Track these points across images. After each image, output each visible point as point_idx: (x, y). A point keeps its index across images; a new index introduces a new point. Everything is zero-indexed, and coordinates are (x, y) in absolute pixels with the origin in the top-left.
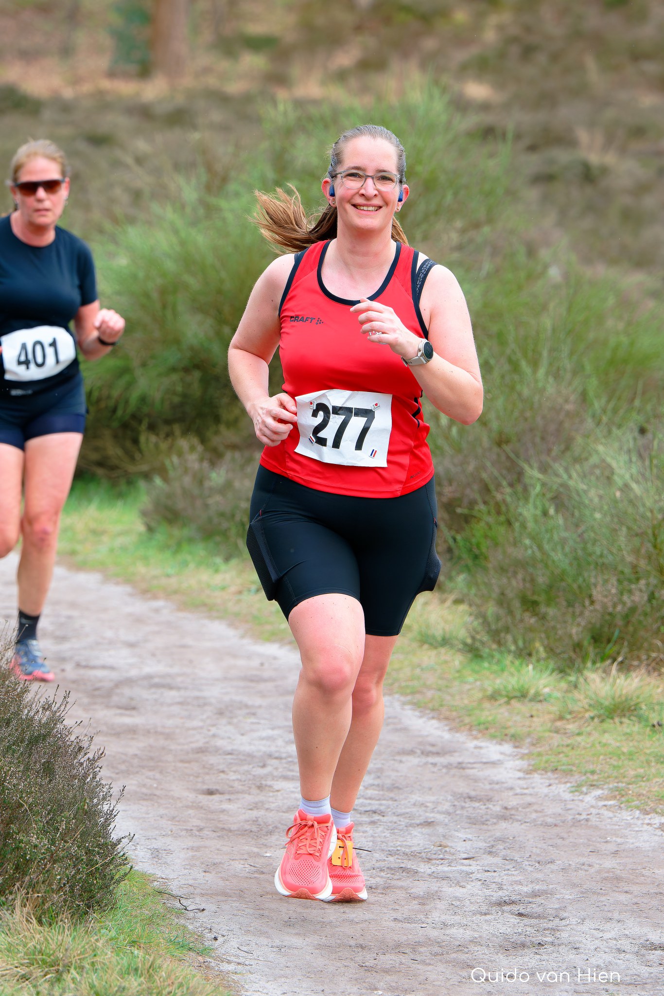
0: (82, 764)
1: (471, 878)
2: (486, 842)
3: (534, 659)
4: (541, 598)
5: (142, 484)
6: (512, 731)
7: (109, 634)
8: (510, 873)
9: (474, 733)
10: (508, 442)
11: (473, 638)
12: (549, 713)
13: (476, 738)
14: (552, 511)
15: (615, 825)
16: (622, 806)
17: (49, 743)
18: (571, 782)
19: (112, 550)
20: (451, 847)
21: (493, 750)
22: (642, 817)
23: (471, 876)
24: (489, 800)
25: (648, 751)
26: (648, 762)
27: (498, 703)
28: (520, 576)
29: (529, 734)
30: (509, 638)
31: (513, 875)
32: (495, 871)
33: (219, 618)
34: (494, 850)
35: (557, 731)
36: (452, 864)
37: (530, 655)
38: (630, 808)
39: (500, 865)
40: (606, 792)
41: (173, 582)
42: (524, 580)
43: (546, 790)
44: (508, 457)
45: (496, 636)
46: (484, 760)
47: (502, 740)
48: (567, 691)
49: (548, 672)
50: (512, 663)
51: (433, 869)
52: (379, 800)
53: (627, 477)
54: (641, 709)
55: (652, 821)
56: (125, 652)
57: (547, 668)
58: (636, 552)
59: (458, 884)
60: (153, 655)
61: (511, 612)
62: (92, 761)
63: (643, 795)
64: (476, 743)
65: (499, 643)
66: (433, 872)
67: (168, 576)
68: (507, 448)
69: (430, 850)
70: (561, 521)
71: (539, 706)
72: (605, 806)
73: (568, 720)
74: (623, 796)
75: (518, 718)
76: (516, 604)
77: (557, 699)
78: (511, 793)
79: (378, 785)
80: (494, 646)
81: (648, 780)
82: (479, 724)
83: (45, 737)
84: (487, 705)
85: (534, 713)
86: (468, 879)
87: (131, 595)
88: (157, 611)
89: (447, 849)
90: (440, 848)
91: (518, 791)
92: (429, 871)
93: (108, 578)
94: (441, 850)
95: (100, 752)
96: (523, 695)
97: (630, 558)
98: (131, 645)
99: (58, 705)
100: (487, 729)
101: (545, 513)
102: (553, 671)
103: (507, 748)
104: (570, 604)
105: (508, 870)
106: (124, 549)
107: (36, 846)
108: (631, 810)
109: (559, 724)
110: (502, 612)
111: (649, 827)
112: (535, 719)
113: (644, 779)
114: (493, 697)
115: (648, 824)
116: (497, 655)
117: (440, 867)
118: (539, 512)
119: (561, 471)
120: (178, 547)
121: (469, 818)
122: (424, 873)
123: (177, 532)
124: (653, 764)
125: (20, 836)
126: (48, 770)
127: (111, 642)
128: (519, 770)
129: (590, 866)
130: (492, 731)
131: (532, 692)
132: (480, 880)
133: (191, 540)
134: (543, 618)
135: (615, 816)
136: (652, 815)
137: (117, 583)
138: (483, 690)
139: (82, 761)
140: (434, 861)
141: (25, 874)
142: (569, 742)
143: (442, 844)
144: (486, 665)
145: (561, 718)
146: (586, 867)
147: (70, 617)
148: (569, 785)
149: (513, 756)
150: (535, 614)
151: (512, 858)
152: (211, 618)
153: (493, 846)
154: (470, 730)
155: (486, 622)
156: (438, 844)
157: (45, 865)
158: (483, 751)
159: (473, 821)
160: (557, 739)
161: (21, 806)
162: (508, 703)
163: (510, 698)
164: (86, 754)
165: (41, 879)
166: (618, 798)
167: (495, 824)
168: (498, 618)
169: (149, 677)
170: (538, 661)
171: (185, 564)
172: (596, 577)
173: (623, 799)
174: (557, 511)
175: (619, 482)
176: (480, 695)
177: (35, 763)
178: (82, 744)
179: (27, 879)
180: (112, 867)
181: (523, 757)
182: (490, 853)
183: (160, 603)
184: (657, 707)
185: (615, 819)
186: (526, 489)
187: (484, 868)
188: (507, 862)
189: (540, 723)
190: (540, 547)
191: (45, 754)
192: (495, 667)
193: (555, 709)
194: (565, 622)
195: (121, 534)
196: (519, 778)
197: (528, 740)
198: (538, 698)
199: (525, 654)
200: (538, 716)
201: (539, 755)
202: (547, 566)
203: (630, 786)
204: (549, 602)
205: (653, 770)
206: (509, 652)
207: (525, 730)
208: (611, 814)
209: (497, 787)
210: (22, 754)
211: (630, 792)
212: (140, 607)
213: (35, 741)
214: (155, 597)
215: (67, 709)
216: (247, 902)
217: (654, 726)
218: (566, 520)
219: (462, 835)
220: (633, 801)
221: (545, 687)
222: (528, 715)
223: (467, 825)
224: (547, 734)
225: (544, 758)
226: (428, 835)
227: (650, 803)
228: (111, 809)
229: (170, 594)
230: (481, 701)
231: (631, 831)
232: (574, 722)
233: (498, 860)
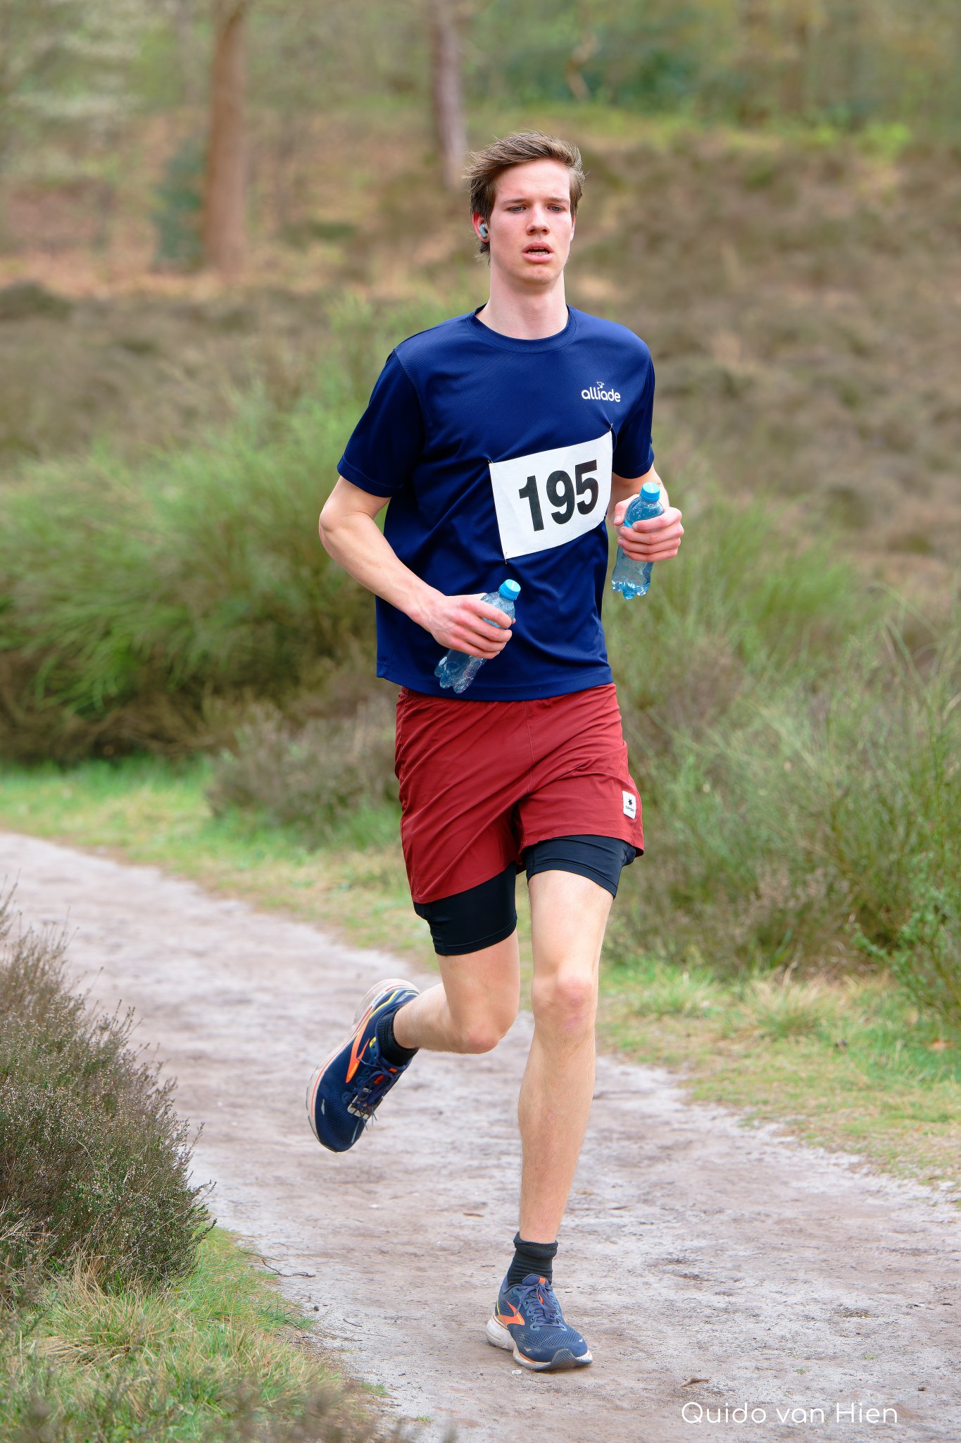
0: (149, 1097)
1: (623, 1231)
2: (640, 1189)
3: (689, 966)
4: (697, 893)
5: (207, 761)
6: (665, 1053)
7: (172, 941)
8: (670, 1225)
9: (620, 1056)
10: (651, 703)
11: (615, 942)
12: (710, 1031)
13: (622, 1063)
14: (707, 788)
15: (796, 1166)
16: (803, 1142)
17: (110, 1071)
18: (739, 1115)
19: (171, 840)
20: (597, 1194)
21: (643, 1077)
22: (827, 1155)
23: (623, 1229)
24: (642, 1138)
25: (831, 1076)
26: (832, 1090)
27: (646, 1020)
28: (670, 865)
29: (686, 1057)
30: (658, 942)
31: (674, 1228)
32: (651, 1224)
33: (306, 920)
34: (650, 1197)
35: (720, 1053)
36: (599, 1215)
37: (684, 961)
38: (811, 1145)
39: (657, 1216)
40: (782, 1126)
41: (247, 878)
42: (675, 870)
43: (709, 1125)
44: (653, 723)
45: (643, 938)
46: (633, 1089)
47: (654, 1064)
48: (732, 1005)
49: (707, 981)
50: (663, 971)
51: (577, 1221)
52: (508, 1138)
53: (798, 745)
54: (820, 1025)
55: (840, 1161)
56: (191, 963)
57: (705, 977)
58: (810, 835)
59: (607, 1239)
60: (226, 966)
61: (660, 910)
62: (163, 1094)
63: (827, 1129)
64: (622, 1068)
65: (647, 948)
66: (577, 1225)
67: (241, 871)
68: (652, 711)
70: (718, 799)
71: (697, 1023)
72: (782, 1143)
73: (732, 1039)
74: (803, 1131)
75: (672, 1038)
76: (666, 902)
77: (718, 1014)
78: (667, 1128)
79: (506, 1121)
80: (641, 951)
81: (832, 1111)
82: (625, 1045)
83: (104, 1064)
84: (633, 1022)
85: (691, 1031)
86: (619, 1233)
87: (196, 894)
88: (228, 912)
89: (592, 1197)
90: (584, 1196)
91: (676, 1126)
92: (571, 1224)
93: (167, 872)
94: (585, 1199)
95: (171, 1083)
96: (676, 1010)
97: (803, 843)
98: (199, 954)
99: (119, 1025)
100: (635, 1051)
101: (699, 789)
102: (712, 981)
103: (660, 1074)
104: (733, 900)
105: (669, 1221)
106: (186, 838)
107: (99, 1197)
108: (814, 1148)
109: (722, 1044)
110: (649, 910)
111: (836, 1168)
112: (693, 1039)
113: (829, 1110)
114: (641, 1013)
115: (835, 1165)
116: (644, 962)
117: (585, 1220)
118: (691, 788)
119: (717, 738)
120: (251, 836)
121: (618, 1159)
123: (250, 817)
124: (838, 1091)
125: (81, 1185)
126: (109, 1103)
127: (174, 952)
128: (676, 1100)
129: (768, 1216)
130: (641, 1054)
131: (688, 1006)
132: (633, 1234)
133: (267, 827)
134: (698, 917)
135: (794, 1156)
136: (839, 1154)
137: (179, 880)
138: (629, 1004)
139: (149, 1093)
140: (577, 1212)
141: (85, 1230)
142: (735, 1065)
143: (586, 1190)
144: (630, 973)
145: (724, 1037)
146: (763, 1218)
147: (123, 922)
148: (736, 1118)
149: (669, 1085)
150: (689, 912)
151: (670, 1207)
152: (295, 921)
153: (648, 1193)
154: (615, 1052)
155: (630, 922)
156: (581, 1190)
157: (110, 1219)
158: (631, 1078)
159: (624, 1163)
160: (720, 1063)
161: (79, 1148)
162: (659, 1019)
163: (661, 1014)
164: (154, 1084)
165: (106, 1235)
166: (797, 1132)
167: (649, 1166)
168: (644, 917)
169: (223, 992)
170: (695, 968)
171: (260, 856)
172: (762, 866)
173: (804, 1134)
174: (714, 786)
175: (786, 751)
176: (623, 1010)
177: (95, 1095)
178: (150, 1073)
179: (88, 1236)
180: (189, 1222)
181: (680, 1085)
182: (645, 1201)
183: (231, 904)
184: (840, 1023)
185: (795, 1160)
186: (675, 761)
187: (638, 1219)
188: (667, 1212)
189: (699, 1045)
190: (694, 831)
191: (105, 1084)
192: (642, 977)
193: (717, 1026)
194: (727, 921)
195: (184, 819)
196: (677, 1111)
197: (685, 1065)
198: (695, 1014)
199: (678, 960)
200: (696, 1035)
201: (700, 1082)
202: (702, 854)
203: (812, 1119)
204: (708, 896)
205: (838, 1099)
206: (658, 958)
207: (682, 1052)
208: (789, 1153)
209: (649, 1121)
210: (77, 1084)
211: (812, 1126)
212: (206, 908)
213: (91, 1070)
214: (225, 896)
215: (131, 1029)
216: (352, 1263)
217: (837, 1045)
218: (724, 797)
219: (610, 1180)
220: (816, 1136)
221: (704, 999)
222: (684, 1033)
223: (616, 1168)
224: (708, 1057)
225: (706, 1086)
227: (836, 1139)
228: (187, 1151)
229: (243, 892)
230: (626, 1017)
231: (814, 1172)
232: (740, 1042)
233: (654, 1210)
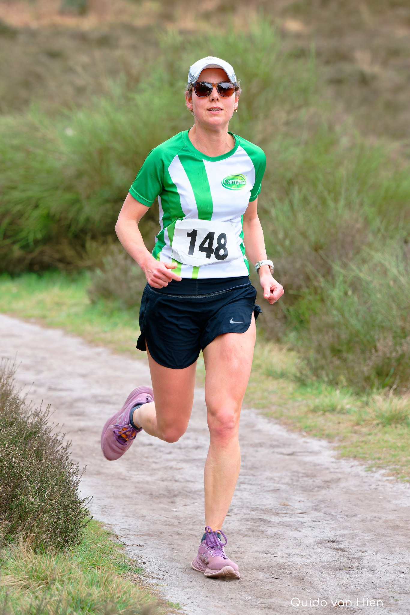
0: (58, 451)
2: (313, 503)
3: (340, 388)
4: (344, 348)
5: (88, 274)
6: (327, 433)
8: (330, 522)
9: (303, 434)
10: (321, 248)
11: (301, 373)
12: (351, 422)
13: (304, 437)
14: (350, 293)
16: (400, 480)
18: (366, 465)
19: (69, 316)
20: (291, 506)
21: (315, 445)
23: (305, 524)
24: (315, 476)
27: (317, 416)
28: (331, 334)
29: (338, 435)
30: (324, 373)
31: (332, 524)
32: (319, 521)
33: (139, 359)
34: (319, 508)
35: (356, 433)
36: (292, 517)
37: (337, 385)
39: (323, 517)
40: (389, 471)
41: (109, 336)
42: (333, 336)
43: (350, 470)
44: (322, 259)
45: (316, 372)
46: (310, 451)
47: (321, 438)
48: (362, 407)
49: (349, 396)
50: (326, 390)
51: (280, 519)
53: (396, 272)
54: (408, 419)
56: (79, 380)
57: (348, 393)
58: (404, 319)
59: (296, 529)
60: (97, 382)
61: (325, 357)
62: (64, 449)
64: (304, 439)
65: (318, 376)
66: (280, 522)
67: (105, 332)
68: (321, 252)
69: (277, 507)
70: (356, 299)
71: (344, 417)
72: (388, 480)
73: (362, 426)
74: (400, 474)
75: (331, 425)
76: (328, 352)
77: (355, 413)
78: (328, 472)
80: (314, 378)
82: (306, 428)
84: (311, 416)
85: (341, 422)
86: (303, 526)
87: (82, 344)
88: (99, 354)
89: (288, 507)
90: (284, 506)
91: (333, 470)
92: (278, 521)
94: (284, 508)
95: (69, 443)
96: (333, 410)
97: (400, 323)
99: (43, 413)
100: (311, 431)
101: (346, 294)
102: (352, 394)
103: (324, 443)
104: (363, 352)
105: (328, 520)
106: (77, 314)
107: (32, 503)
108: (405, 483)
109: (357, 429)
110: (319, 357)
112: (342, 425)
114: (315, 411)
116: (316, 384)
117: (285, 519)
118: (342, 294)
119: (354, 267)
120: (111, 314)
121: (302, 487)
122: (275, 522)
123: (111, 304)
125: (22, 497)
127: (71, 374)
129: (380, 518)
131: (339, 408)
132: (310, 527)
134: (345, 360)
135: (394, 487)
138: (308, 407)
139: (58, 449)
140: (280, 515)
141: (25, 520)
142: (364, 440)
143: (285, 503)
144: (309, 391)
145: (358, 425)
146: (377, 519)
148: (365, 467)
149: (329, 449)
150: (340, 358)
151: (330, 513)
153: (318, 505)
154: (300, 431)
155: (309, 363)
156: (283, 504)
157: (38, 515)
158: (309, 445)
159: (305, 489)
160: (356, 438)
161: (22, 477)
162: (324, 415)
163: (325, 412)
164: (61, 444)
165: (36, 523)
166: (395, 475)
167: (319, 491)
168: (317, 361)
170: (343, 389)
171: (115, 325)
172: (379, 336)
173: (399, 476)
174: (353, 293)
175: (392, 275)
176: (305, 409)
178: (59, 438)
179: (26, 523)
180: (79, 517)
181: (334, 449)
182: (317, 510)
183: (100, 349)
187: (313, 519)
188: (328, 515)
189: (345, 429)
191: (36, 444)
192: (315, 392)
193: (355, 419)
194: (360, 363)
195: (75, 305)
196: (333, 463)
197: (338, 439)
198: (343, 413)
199: (334, 383)
200: (344, 424)
201: (345, 448)
202: (347, 328)
203: (403, 468)
204: (350, 350)
206: (324, 382)
207: (336, 432)
208: (392, 486)
209: (319, 468)
211: (403, 471)
212: (87, 351)
214: (97, 346)
215: (49, 415)
218: (359, 298)
219: (298, 498)
220: (405, 477)
221: (347, 405)
222: (337, 423)
223: (301, 492)
224: (349, 434)
225: (349, 450)
226: (276, 498)
228: (78, 480)
229: (106, 343)
231: (404, 496)
232: (367, 428)
233: (321, 514)
